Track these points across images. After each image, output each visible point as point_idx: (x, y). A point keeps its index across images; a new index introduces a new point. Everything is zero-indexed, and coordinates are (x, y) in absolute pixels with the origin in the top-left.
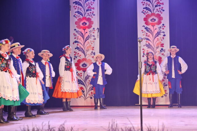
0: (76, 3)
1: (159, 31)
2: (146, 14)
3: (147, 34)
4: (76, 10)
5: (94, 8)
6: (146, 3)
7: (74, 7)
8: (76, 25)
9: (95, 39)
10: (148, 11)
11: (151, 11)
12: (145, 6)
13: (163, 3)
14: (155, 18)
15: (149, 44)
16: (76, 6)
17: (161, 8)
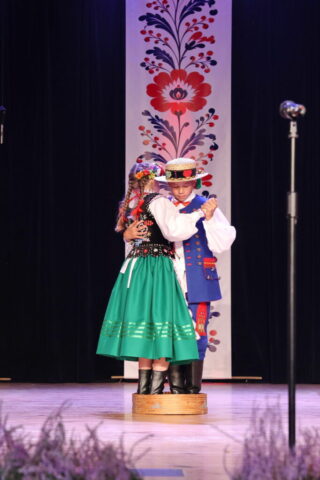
1: (197, 133)
2: (156, 73)
3: (156, 139)
6: (155, 34)
10: (161, 61)
11: (171, 63)
12: (151, 45)
13: (212, 37)
14: (185, 87)
17: (206, 55)
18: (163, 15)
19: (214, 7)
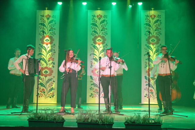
0: (41, 24)
1: (103, 49)
2: (94, 36)
3: (94, 50)
4: (42, 30)
5: (55, 29)
7: (40, 27)
8: (41, 41)
9: (55, 52)
10: (95, 33)
11: (98, 34)
13: (107, 28)
14: (101, 39)
15: (96, 58)
16: (42, 27)
17: (105, 32)
18: (96, 23)
19: (107, 22)
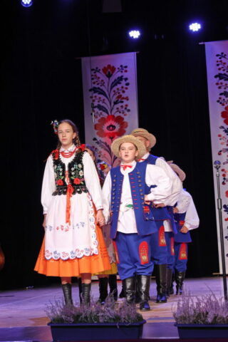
0: (95, 90)
2: (226, 105)
4: (96, 103)
5: (127, 99)
6: (224, 84)
7: (92, 97)
8: (96, 131)
12: (222, 90)
16: (95, 97)
